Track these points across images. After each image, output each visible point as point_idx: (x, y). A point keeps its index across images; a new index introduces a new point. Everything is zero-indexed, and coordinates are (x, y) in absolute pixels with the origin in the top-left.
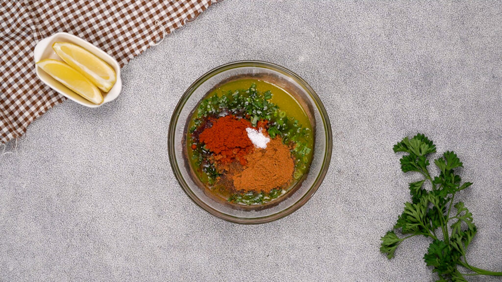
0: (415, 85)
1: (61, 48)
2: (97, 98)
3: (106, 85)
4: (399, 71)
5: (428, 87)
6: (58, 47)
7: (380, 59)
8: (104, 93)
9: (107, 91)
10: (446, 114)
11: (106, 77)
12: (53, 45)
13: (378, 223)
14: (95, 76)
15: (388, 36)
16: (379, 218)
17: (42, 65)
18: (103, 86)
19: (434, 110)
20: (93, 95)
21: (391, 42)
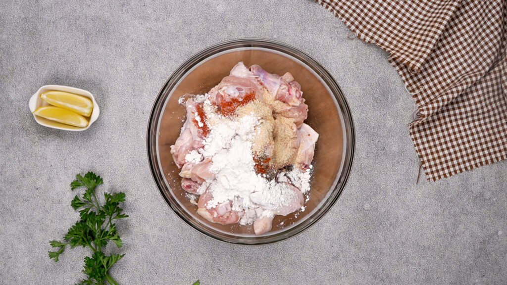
0: (376, 99)
1: (47, 96)
2: (83, 123)
3: (86, 112)
4: (364, 90)
5: (385, 101)
6: (44, 96)
7: (349, 81)
8: (88, 119)
9: (89, 116)
10: (399, 122)
11: (85, 106)
12: (40, 96)
13: (348, 202)
14: (76, 108)
15: (355, 63)
16: (349, 199)
17: (37, 113)
18: (84, 113)
19: (389, 119)
20: (80, 122)
21: (357, 68)
